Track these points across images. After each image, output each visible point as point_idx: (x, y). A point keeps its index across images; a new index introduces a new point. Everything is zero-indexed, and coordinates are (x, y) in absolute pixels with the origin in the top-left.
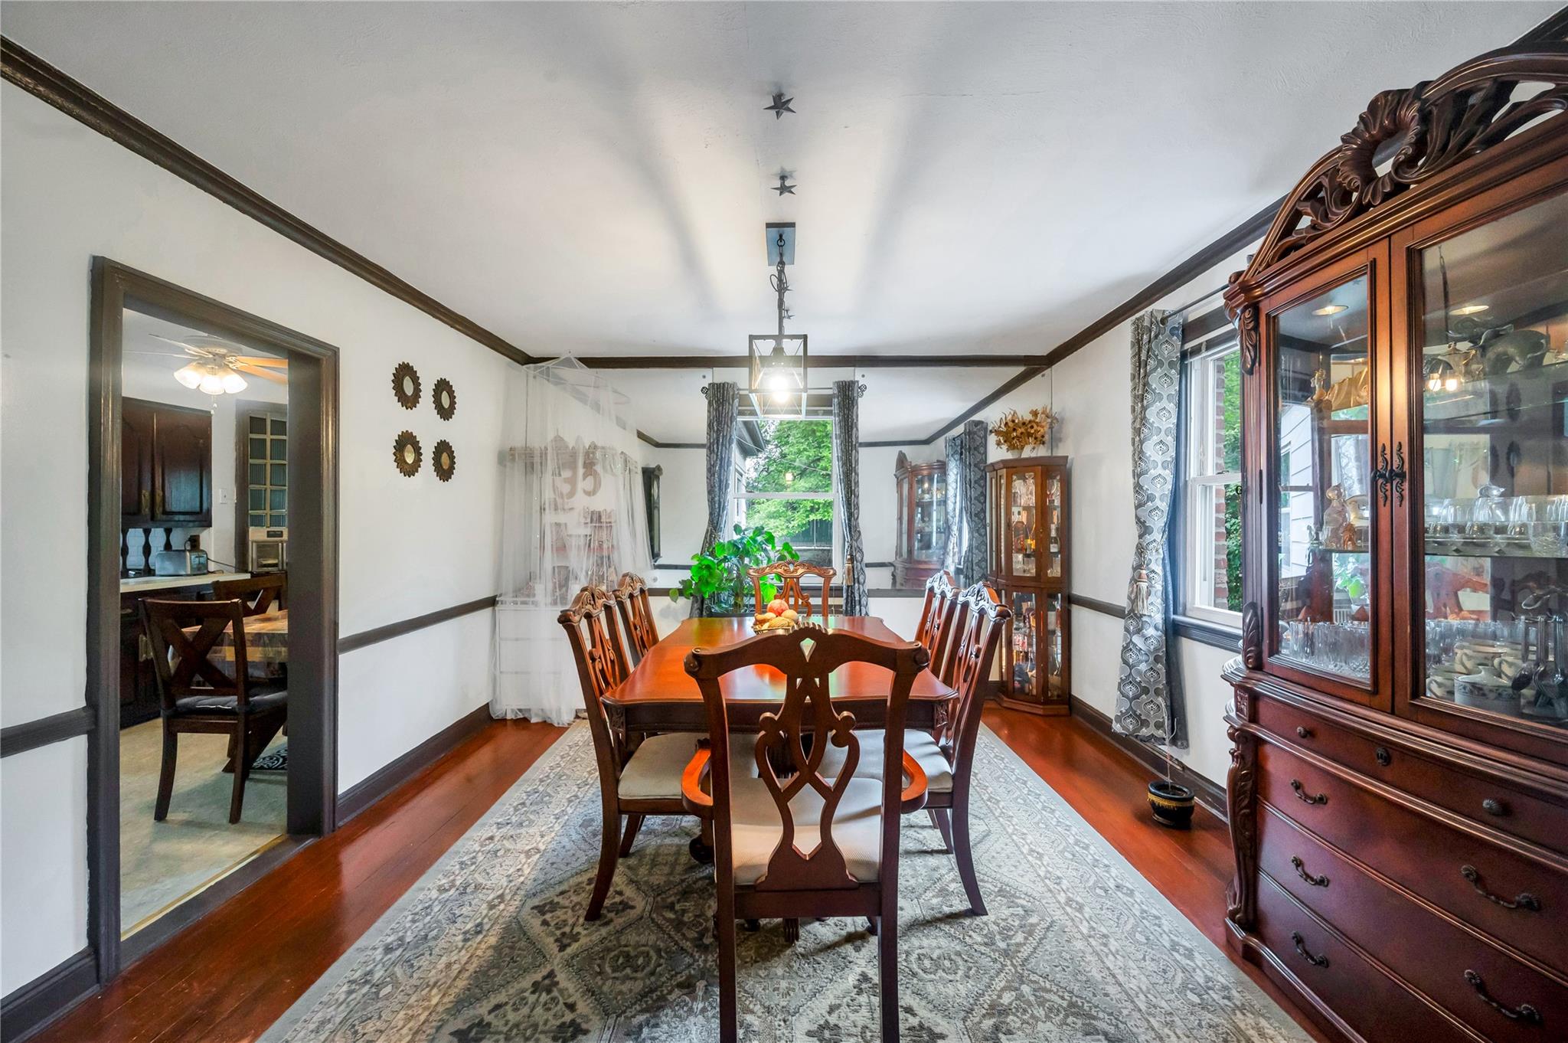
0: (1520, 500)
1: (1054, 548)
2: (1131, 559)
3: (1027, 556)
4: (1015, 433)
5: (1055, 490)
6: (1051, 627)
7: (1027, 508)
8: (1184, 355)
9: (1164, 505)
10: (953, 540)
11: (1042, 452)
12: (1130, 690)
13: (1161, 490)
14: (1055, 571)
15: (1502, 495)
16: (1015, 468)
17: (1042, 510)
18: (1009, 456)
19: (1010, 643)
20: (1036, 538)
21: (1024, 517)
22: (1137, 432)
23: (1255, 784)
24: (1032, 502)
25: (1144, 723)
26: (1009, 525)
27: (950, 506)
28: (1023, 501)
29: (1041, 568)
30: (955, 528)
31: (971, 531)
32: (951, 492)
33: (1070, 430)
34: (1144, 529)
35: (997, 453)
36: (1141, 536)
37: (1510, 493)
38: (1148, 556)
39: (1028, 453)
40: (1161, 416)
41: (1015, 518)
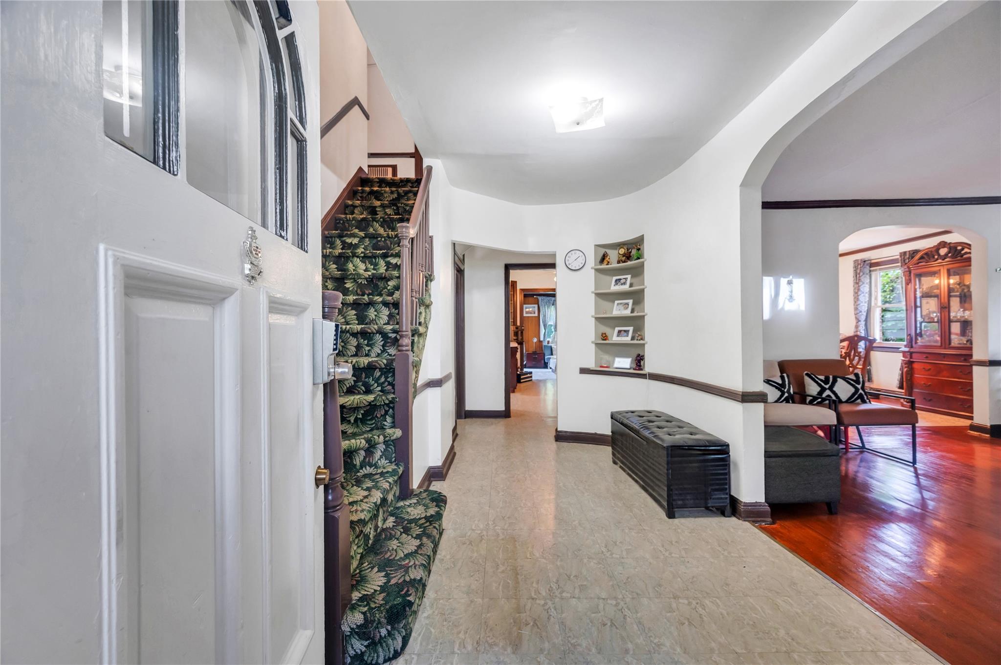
0: (967, 312)
8: (870, 271)
9: (865, 314)
13: (864, 308)
15: (963, 311)
23: (912, 372)
34: (858, 321)
36: (857, 323)
37: (964, 310)
38: (859, 328)
40: (865, 288)
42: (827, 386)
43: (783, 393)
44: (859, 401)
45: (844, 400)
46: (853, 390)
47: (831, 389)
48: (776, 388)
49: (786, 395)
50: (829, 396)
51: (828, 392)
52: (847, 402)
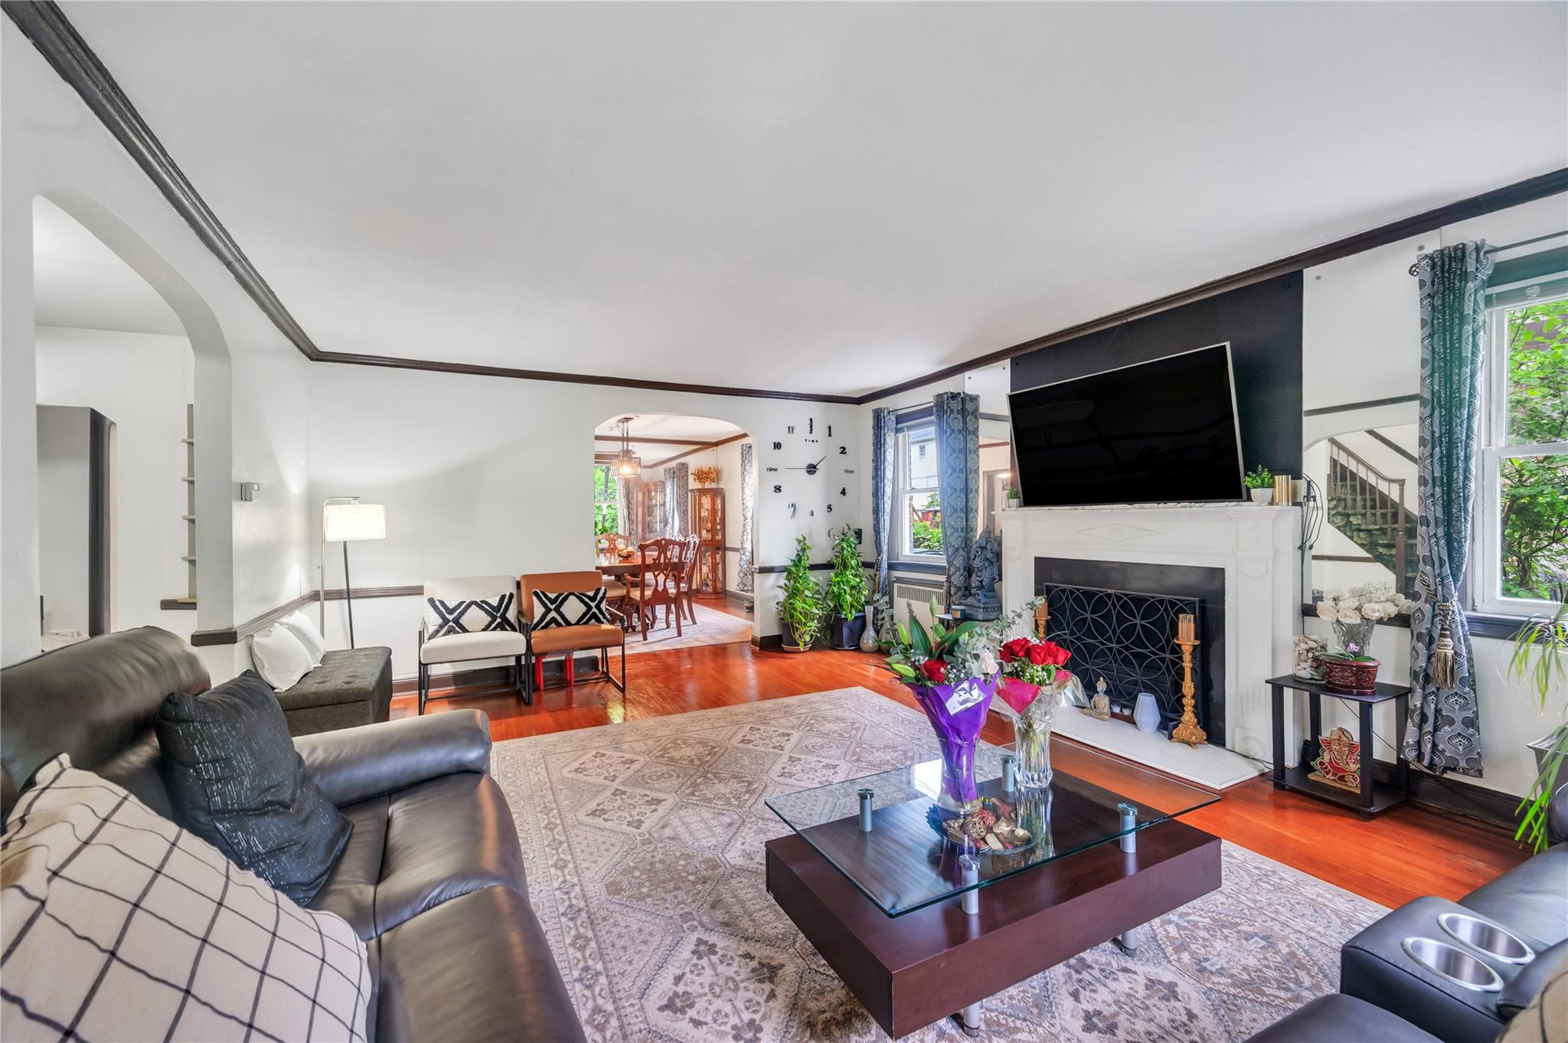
1: (718, 527)
2: (742, 529)
3: (708, 531)
4: (702, 475)
5: (719, 501)
6: (718, 561)
7: (707, 510)
10: (669, 526)
11: (714, 486)
12: (741, 575)
14: (719, 537)
16: (702, 492)
17: (714, 511)
18: (700, 487)
19: (701, 569)
20: (711, 523)
21: (706, 514)
22: (743, 473)
24: (710, 507)
25: (746, 586)
26: (700, 517)
27: (668, 508)
28: (706, 507)
29: (713, 536)
30: (670, 520)
31: (680, 521)
32: (668, 499)
33: (724, 476)
35: (693, 484)
39: (707, 486)
41: (703, 514)
42: (553, 607)
43: (494, 618)
44: (593, 621)
45: (573, 622)
46: (584, 609)
47: (557, 610)
48: (487, 612)
49: (499, 620)
50: (554, 618)
51: (553, 614)
52: (575, 624)
